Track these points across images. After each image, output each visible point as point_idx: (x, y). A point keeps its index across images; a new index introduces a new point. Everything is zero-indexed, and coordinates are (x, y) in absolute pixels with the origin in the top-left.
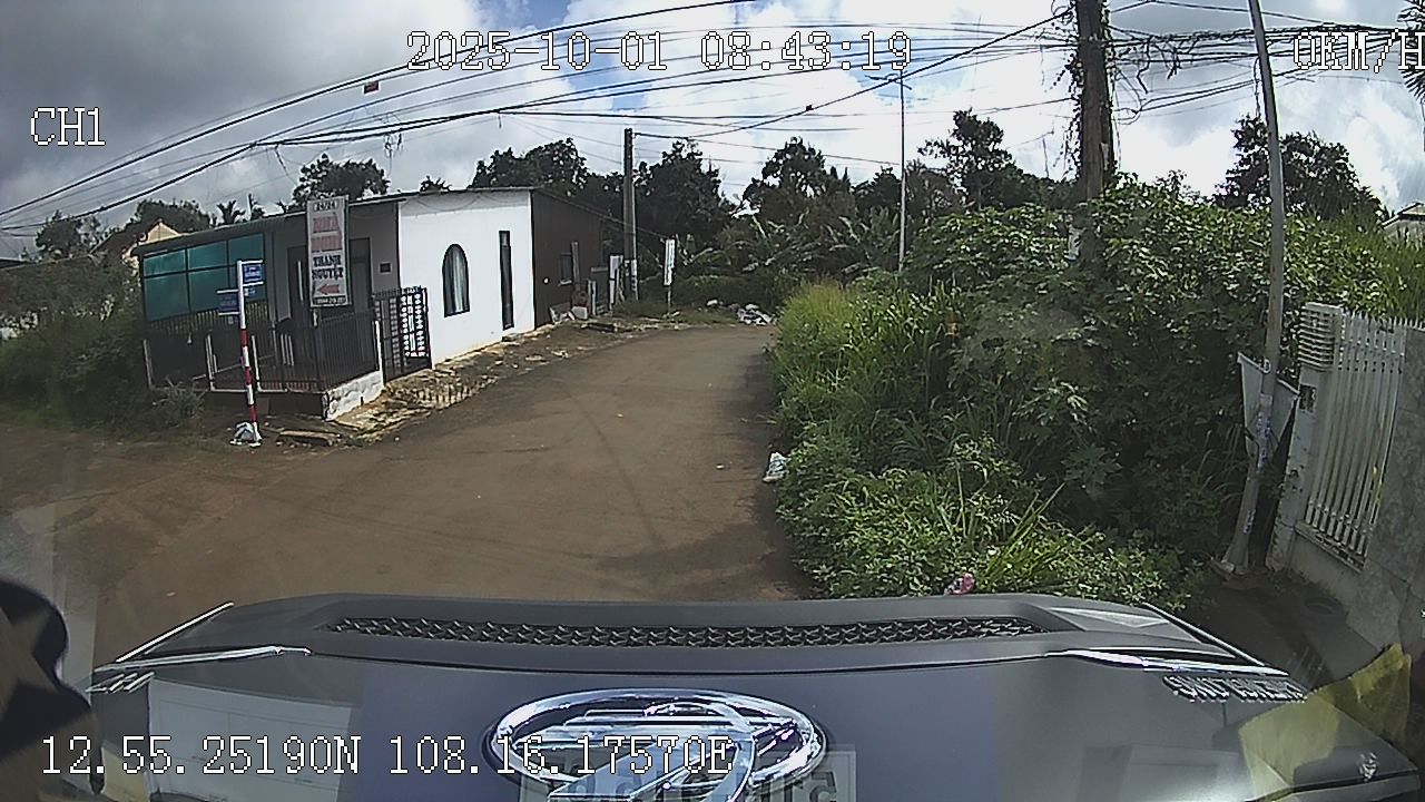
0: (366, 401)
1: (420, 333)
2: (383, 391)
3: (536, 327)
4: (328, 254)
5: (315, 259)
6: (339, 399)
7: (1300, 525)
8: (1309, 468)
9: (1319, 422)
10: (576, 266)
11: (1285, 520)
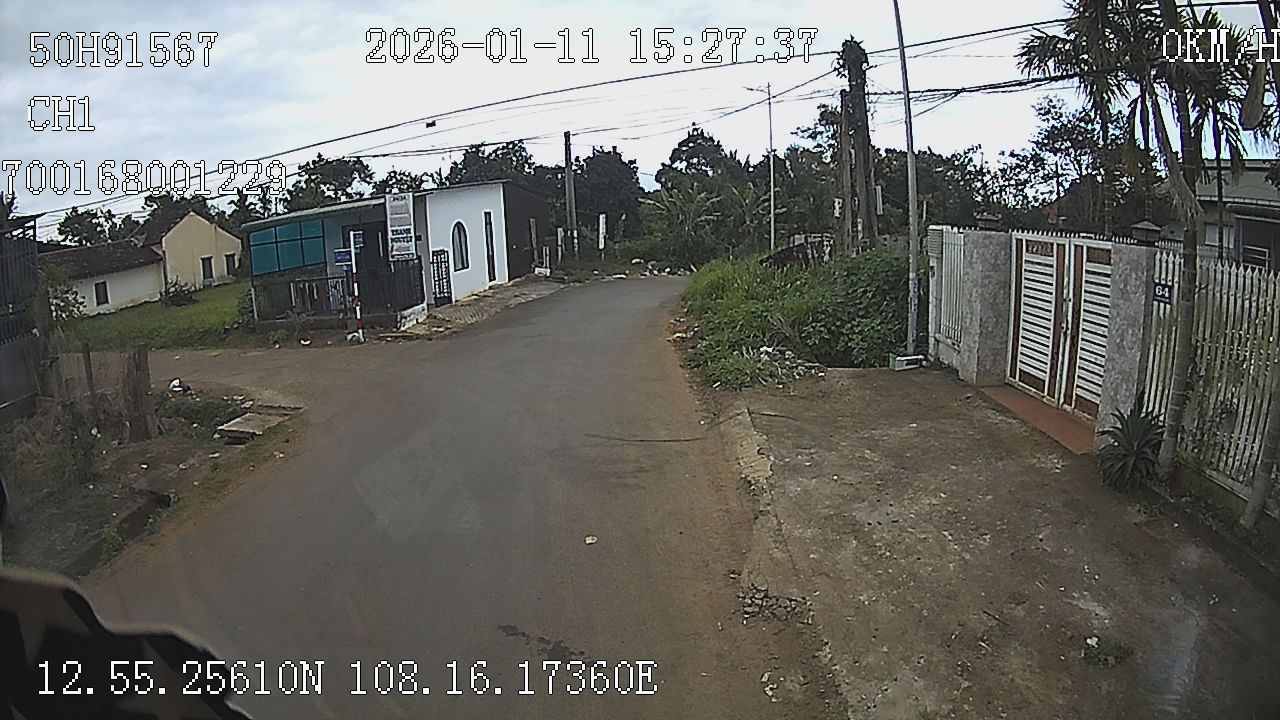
0: (419, 321)
1: (445, 281)
2: (428, 317)
3: (509, 281)
4: (402, 228)
5: (393, 231)
6: (406, 318)
7: (937, 335)
8: (938, 306)
9: (939, 283)
10: (534, 236)
11: (931, 334)
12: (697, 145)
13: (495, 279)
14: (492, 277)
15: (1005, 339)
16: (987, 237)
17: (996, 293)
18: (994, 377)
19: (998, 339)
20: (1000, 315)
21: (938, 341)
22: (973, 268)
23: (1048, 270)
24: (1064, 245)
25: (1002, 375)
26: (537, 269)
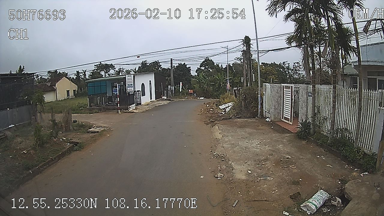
0: (134, 109)
1: (140, 99)
2: (136, 108)
3: (156, 100)
4: (130, 84)
5: (128, 85)
6: (130, 108)
7: (265, 110)
8: (265, 103)
9: (265, 97)
10: (162, 87)
11: (264, 110)
12: (208, 63)
13: (152, 99)
14: (151, 99)
15: (280, 109)
16: (275, 85)
17: (278, 99)
18: (278, 119)
19: (279, 110)
20: (279, 104)
21: (265, 112)
22: (272, 93)
23: (289, 92)
24: (292, 86)
25: (280, 119)
26: (163, 97)
